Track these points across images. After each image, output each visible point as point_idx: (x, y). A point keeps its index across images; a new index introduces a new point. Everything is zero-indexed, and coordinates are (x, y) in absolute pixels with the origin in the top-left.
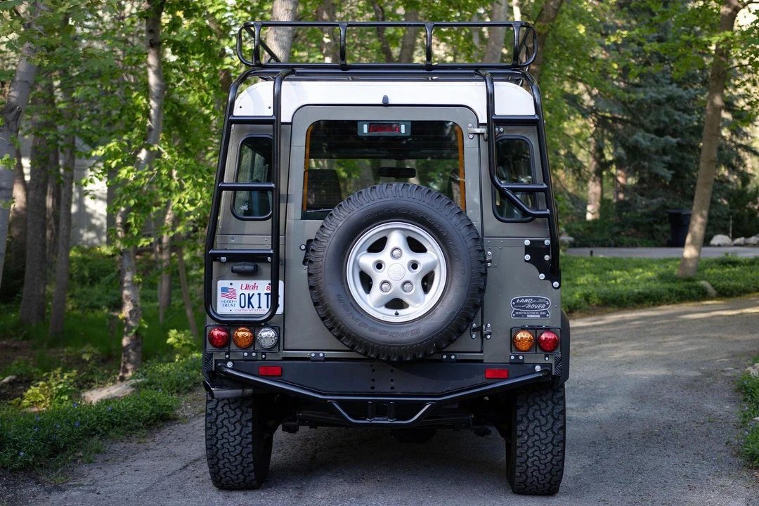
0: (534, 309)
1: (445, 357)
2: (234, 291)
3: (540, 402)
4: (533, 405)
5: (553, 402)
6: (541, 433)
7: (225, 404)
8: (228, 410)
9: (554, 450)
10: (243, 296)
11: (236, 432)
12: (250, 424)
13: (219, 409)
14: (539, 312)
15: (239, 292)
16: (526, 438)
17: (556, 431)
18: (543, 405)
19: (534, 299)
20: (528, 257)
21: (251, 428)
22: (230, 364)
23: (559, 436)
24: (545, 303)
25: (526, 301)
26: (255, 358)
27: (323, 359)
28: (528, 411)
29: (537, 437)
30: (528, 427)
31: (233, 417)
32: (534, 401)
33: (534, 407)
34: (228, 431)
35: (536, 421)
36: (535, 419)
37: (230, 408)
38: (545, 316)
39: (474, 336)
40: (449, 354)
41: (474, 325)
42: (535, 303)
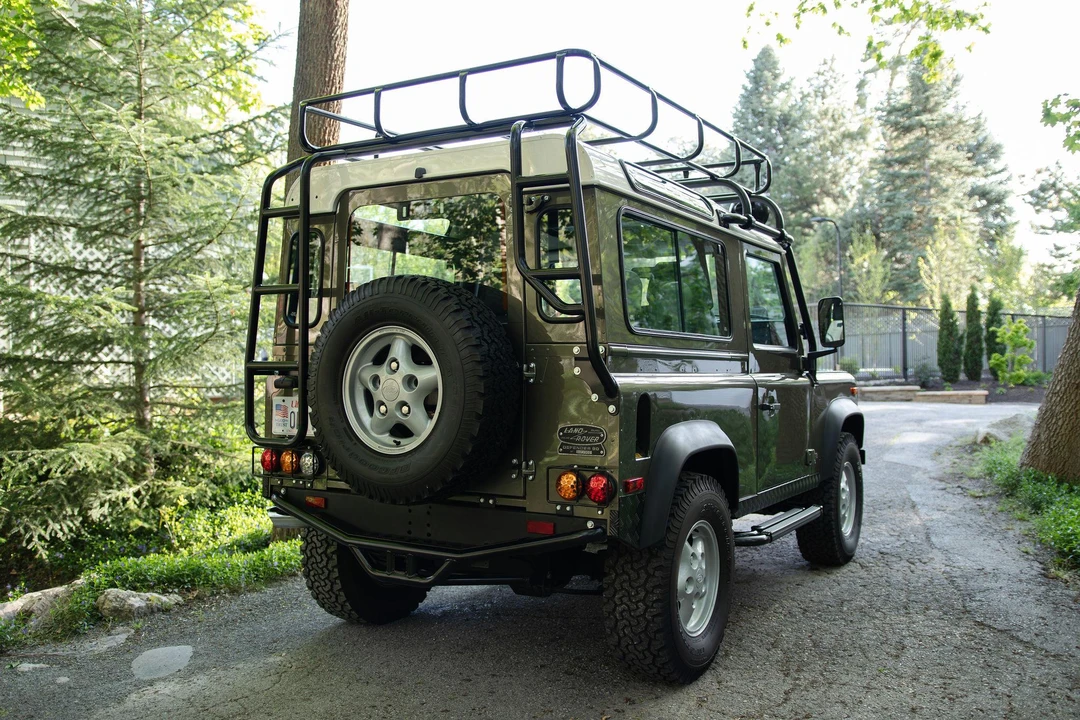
0: (585, 442)
1: (482, 500)
2: (286, 409)
10: (292, 414)
14: (591, 447)
15: (289, 410)
19: (585, 428)
20: (578, 369)
22: (283, 491)
24: (599, 435)
25: (576, 430)
26: (303, 487)
38: (598, 453)
39: (514, 476)
40: (487, 497)
41: (515, 461)
42: (586, 435)
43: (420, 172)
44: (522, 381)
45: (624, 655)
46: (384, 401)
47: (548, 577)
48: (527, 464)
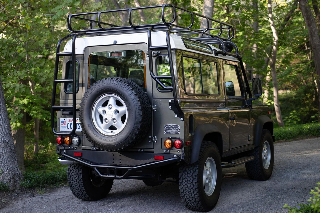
0: (173, 130)
1: (139, 150)
2: (66, 122)
3: (188, 171)
4: (185, 172)
5: (193, 171)
6: (188, 184)
7: (73, 167)
8: (74, 169)
9: (194, 192)
10: (68, 124)
11: (77, 178)
12: (81, 175)
13: (71, 168)
14: (175, 131)
15: (67, 122)
16: (182, 186)
17: (194, 184)
18: (189, 172)
19: (173, 125)
20: (170, 107)
21: (82, 177)
22: (65, 151)
23: (196, 186)
24: (178, 128)
25: (170, 126)
26: (73, 149)
27: (96, 150)
28: (183, 174)
29: (186, 186)
30: (182, 181)
31: (75, 172)
32: (185, 170)
33: (185, 173)
34: (74, 178)
35: (186, 179)
36: (185, 178)
37: (74, 168)
38: (177, 133)
39: (150, 142)
40: (141, 149)
41: (150, 137)
42: (173, 127)
43: (115, 42)
44: (152, 111)
45: (187, 204)
46: (107, 118)
47: (160, 175)
48: (154, 138)
